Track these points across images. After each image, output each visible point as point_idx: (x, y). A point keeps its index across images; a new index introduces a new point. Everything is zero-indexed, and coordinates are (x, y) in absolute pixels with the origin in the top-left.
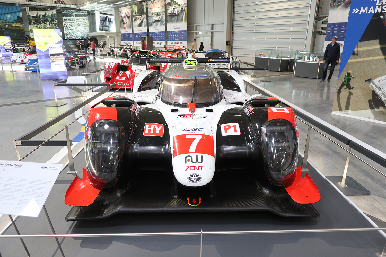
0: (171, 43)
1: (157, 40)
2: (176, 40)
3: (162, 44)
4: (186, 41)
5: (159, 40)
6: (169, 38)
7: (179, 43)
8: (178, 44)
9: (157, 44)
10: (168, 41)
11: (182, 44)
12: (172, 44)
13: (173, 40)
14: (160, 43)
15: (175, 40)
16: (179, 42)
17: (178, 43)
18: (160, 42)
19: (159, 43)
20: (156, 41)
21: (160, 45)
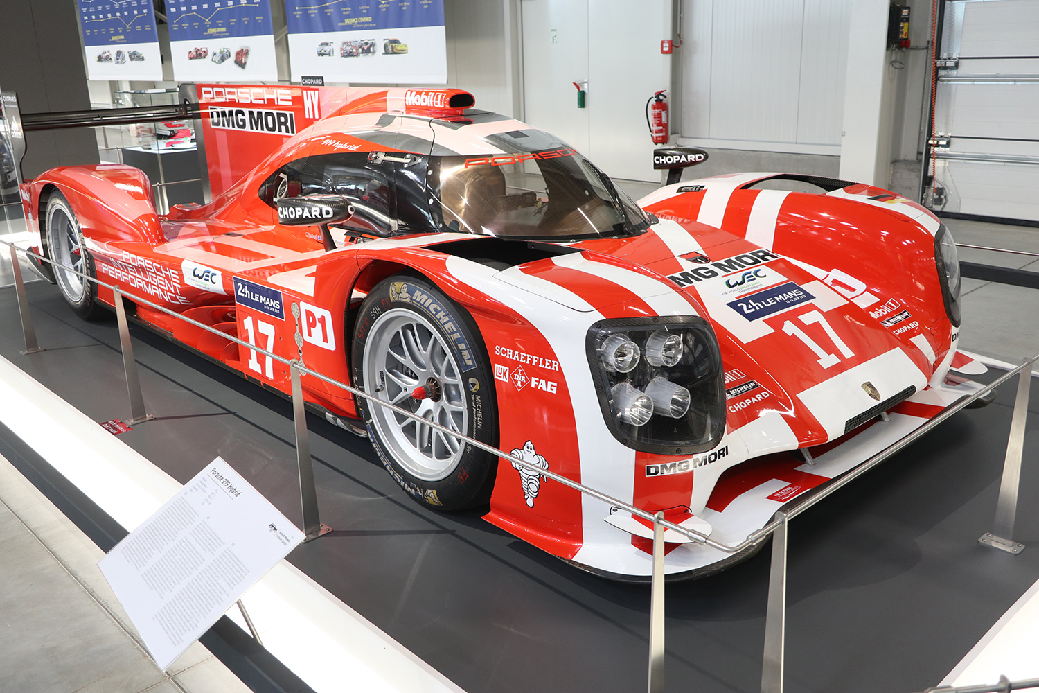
0: (316, 48)
1: (219, 36)
2: (350, 28)
3: (250, 61)
4: (440, 31)
5: (232, 32)
6: (298, 14)
7: (380, 48)
8: (367, 51)
9: (217, 58)
10: (289, 35)
11: (402, 52)
12: (321, 54)
13: (329, 27)
14: (238, 54)
15: (348, 21)
16: (380, 36)
17: (367, 49)
18: (234, 44)
19: (233, 57)
20: (211, 36)
21: (242, 65)
